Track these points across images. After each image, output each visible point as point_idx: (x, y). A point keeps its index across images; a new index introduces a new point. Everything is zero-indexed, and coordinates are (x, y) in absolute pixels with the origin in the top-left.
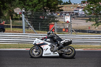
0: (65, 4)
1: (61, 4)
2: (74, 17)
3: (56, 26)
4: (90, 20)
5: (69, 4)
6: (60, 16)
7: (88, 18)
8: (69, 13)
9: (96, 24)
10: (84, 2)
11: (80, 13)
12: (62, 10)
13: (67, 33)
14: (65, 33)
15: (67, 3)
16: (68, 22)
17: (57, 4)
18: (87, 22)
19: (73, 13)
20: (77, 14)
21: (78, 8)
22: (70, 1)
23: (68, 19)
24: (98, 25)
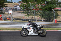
0: (9, 2)
1: (6, 3)
2: (14, 11)
3: (3, 16)
4: (24, 13)
5: (11, 3)
6: (6, 10)
7: (23, 12)
8: (11, 8)
9: (27, 15)
10: (20, 2)
11: (18, 8)
12: (7, 7)
13: (10, 20)
14: (9, 20)
15: (10, 2)
16: (10, 14)
17: (4, 3)
18: (22, 14)
19: (14, 8)
20: (16, 9)
21: (17, 5)
22: (12, 1)
23: (10, 12)
24: (28, 16)
